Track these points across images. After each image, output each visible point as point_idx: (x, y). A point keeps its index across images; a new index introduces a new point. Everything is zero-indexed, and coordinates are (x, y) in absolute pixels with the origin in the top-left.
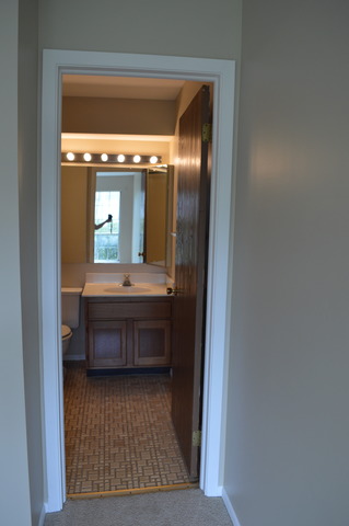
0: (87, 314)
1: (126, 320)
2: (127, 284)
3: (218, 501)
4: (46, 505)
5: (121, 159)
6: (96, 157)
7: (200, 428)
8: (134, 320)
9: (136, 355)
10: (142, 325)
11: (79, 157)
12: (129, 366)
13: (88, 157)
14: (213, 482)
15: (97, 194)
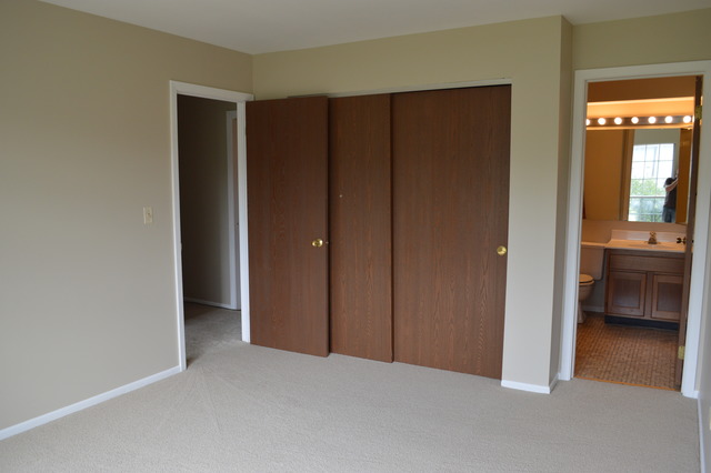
0: (609, 264)
1: (647, 273)
2: (652, 241)
3: (692, 401)
4: (559, 374)
5: (652, 120)
6: (627, 121)
7: (684, 344)
8: (654, 274)
9: (654, 308)
10: (662, 279)
11: (610, 121)
12: (647, 317)
13: (618, 121)
14: (690, 388)
15: (635, 147)
